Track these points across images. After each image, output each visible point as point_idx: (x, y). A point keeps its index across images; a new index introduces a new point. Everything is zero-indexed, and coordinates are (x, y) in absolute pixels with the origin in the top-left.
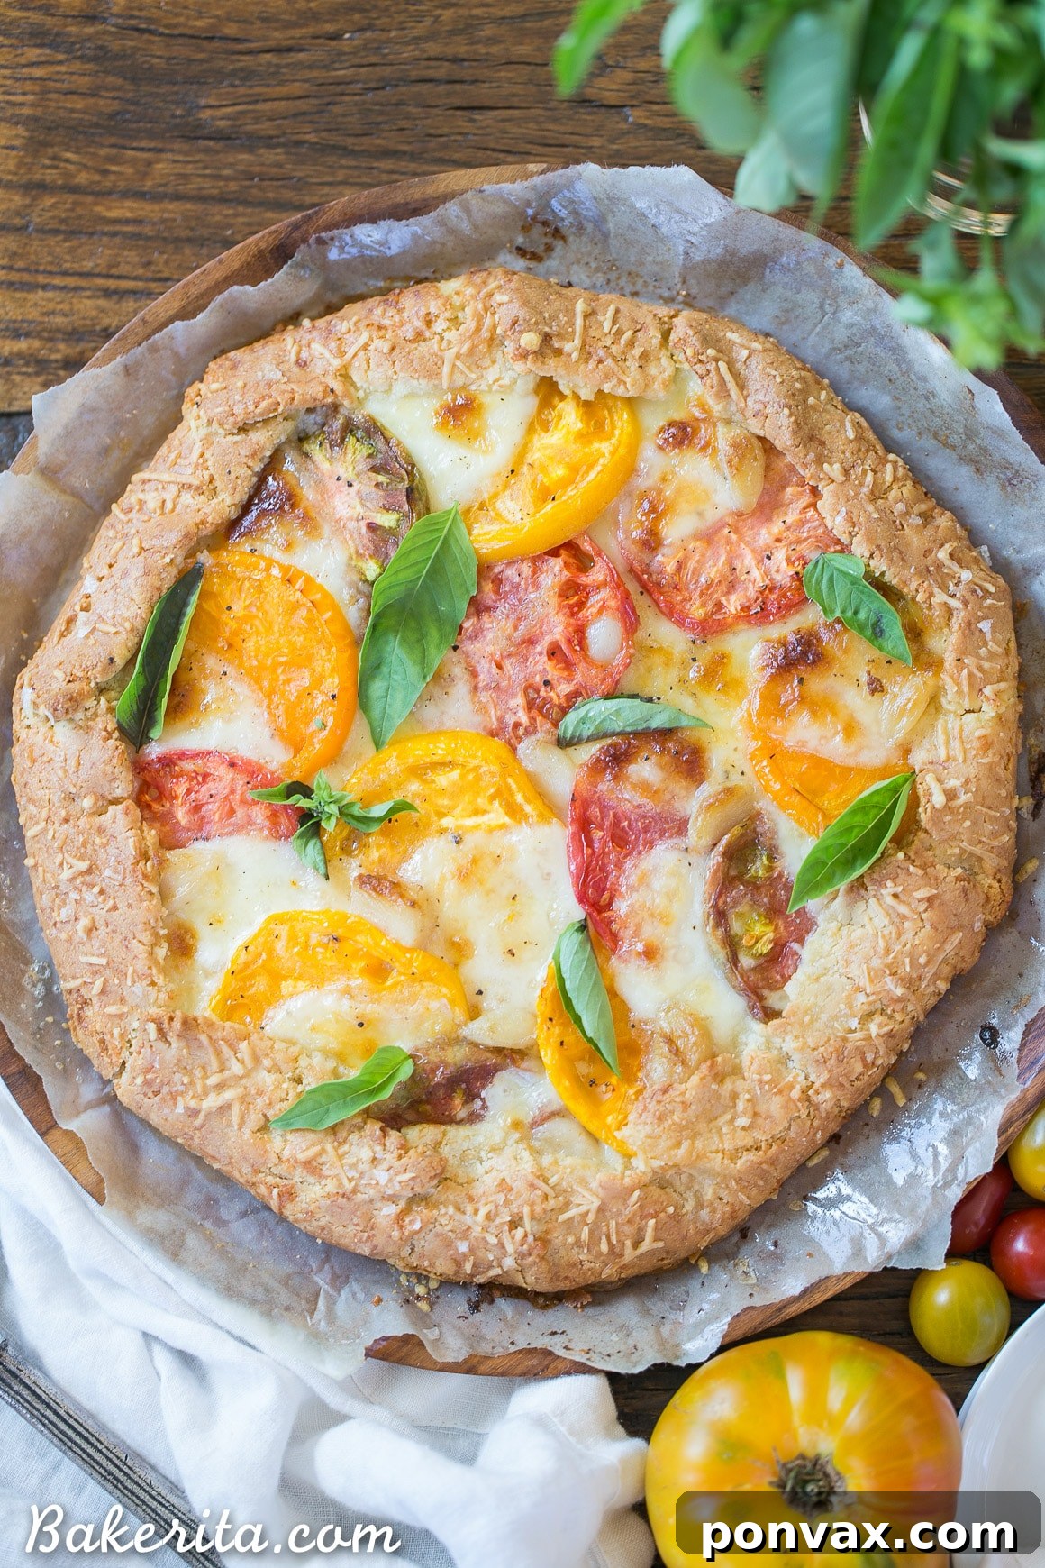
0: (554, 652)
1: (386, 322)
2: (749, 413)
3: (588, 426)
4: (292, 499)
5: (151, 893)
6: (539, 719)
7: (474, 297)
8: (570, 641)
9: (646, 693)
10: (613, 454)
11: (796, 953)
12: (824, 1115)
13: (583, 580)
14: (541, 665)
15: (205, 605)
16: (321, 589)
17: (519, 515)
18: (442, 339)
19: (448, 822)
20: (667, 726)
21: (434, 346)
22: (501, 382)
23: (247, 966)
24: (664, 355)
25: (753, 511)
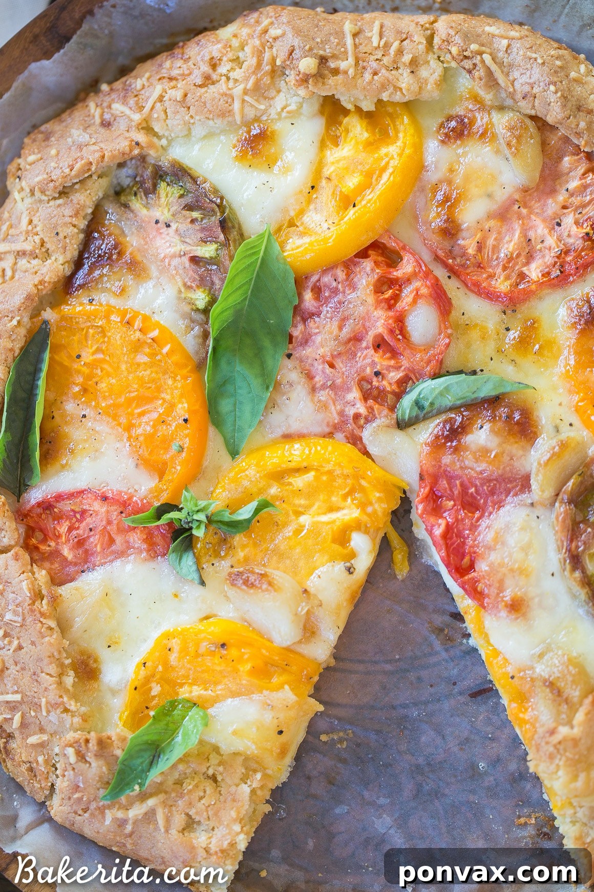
0: (379, 344)
1: (175, 73)
2: (519, 96)
3: (374, 134)
4: (118, 249)
5: (51, 629)
6: (376, 407)
7: (251, 36)
8: (391, 331)
9: (471, 366)
10: (400, 155)
13: (398, 273)
14: (368, 359)
15: (57, 357)
16: (157, 325)
17: (325, 226)
18: (228, 79)
19: (305, 519)
20: (494, 393)
21: (222, 86)
22: (288, 109)
23: (147, 680)
24: (431, 58)
25: (538, 185)
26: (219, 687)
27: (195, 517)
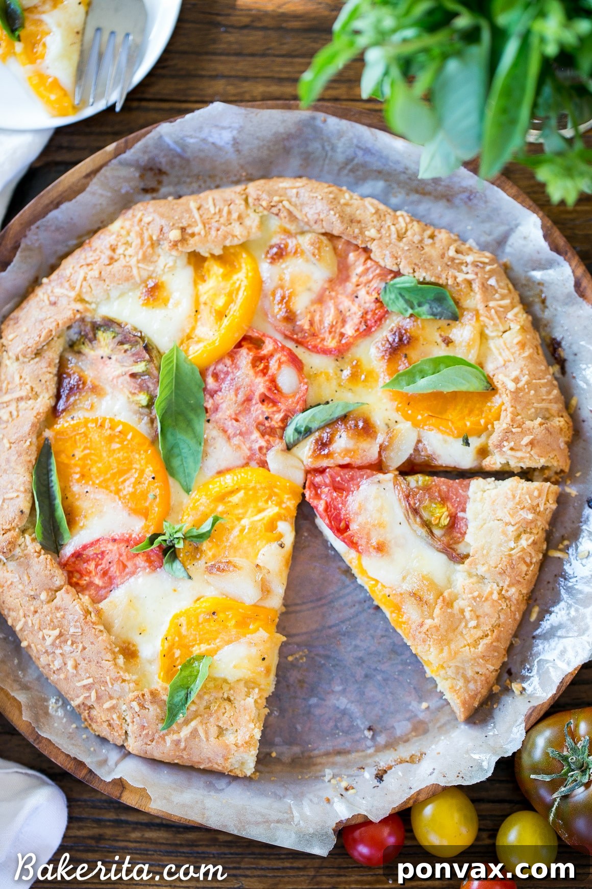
0: (264, 399)
1: (89, 260)
2: (312, 223)
3: (226, 268)
4: (82, 380)
5: (101, 631)
6: (271, 439)
7: (132, 226)
8: (270, 389)
9: (324, 400)
10: (247, 277)
11: (463, 518)
12: (515, 602)
13: (265, 352)
14: (259, 411)
15: (60, 459)
16: (120, 422)
17: (211, 333)
18: (125, 256)
19: (245, 522)
20: (343, 413)
21: (122, 262)
22: (168, 266)
23: (171, 648)
24: (250, 212)
25: (338, 276)
26: (218, 640)
27: (175, 536)
